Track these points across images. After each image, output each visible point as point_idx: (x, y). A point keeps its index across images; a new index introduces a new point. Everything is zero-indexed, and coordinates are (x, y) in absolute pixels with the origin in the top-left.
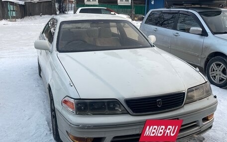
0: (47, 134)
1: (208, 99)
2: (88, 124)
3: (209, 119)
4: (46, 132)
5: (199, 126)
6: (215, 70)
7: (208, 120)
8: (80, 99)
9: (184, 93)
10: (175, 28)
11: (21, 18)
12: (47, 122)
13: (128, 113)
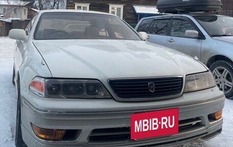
0: (7, 140)
1: (212, 91)
2: (59, 109)
3: (217, 118)
4: (7, 138)
5: (204, 125)
6: (218, 76)
7: (215, 120)
8: (52, 78)
9: (182, 78)
10: (169, 34)
11: (6, 36)
12: (10, 128)
13: (112, 98)
